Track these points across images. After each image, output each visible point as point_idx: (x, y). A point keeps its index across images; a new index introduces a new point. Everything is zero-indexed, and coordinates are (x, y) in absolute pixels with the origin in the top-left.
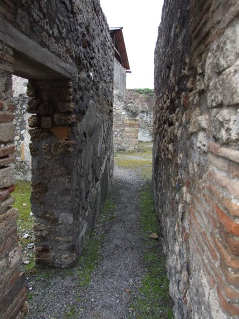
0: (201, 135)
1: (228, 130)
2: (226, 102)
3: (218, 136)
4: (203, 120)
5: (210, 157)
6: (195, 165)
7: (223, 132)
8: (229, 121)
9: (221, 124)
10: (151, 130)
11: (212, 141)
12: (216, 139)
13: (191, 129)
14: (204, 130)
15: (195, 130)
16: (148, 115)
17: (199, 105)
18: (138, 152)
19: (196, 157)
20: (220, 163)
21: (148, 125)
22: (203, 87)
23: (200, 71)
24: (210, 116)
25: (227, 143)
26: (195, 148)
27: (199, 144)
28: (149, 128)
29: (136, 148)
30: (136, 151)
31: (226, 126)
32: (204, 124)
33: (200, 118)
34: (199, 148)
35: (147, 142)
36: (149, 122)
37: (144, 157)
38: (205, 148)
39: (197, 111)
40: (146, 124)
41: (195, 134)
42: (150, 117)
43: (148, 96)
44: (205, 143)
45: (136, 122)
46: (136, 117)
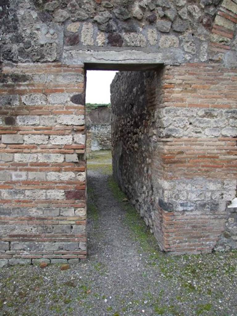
0: (154, 137)
1: (163, 134)
2: (162, 127)
3: (160, 136)
4: (155, 132)
5: (158, 143)
6: (152, 147)
7: (162, 135)
8: (163, 132)
9: (161, 133)
10: (99, 140)
11: (158, 138)
12: (160, 137)
13: (150, 135)
14: (155, 135)
15: (151, 135)
16: (96, 128)
17: (152, 126)
18: (92, 158)
19: (152, 145)
20: (161, 143)
21: (96, 137)
22: (154, 121)
23: (152, 115)
24: (157, 130)
25: (163, 138)
26: (152, 141)
27: (153, 140)
28: (97, 139)
29: (90, 155)
30: (91, 158)
31: (162, 133)
32: (155, 133)
33: (153, 131)
34: (154, 141)
35: (96, 151)
36: (97, 134)
37: (99, 162)
38: (156, 141)
39: (152, 128)
40: (95, 136)
41: (152, 136)
42: (98, 130)
43: (90, 110)
44: (156, 139)
45: (90, 134)
46: (89, 130)
